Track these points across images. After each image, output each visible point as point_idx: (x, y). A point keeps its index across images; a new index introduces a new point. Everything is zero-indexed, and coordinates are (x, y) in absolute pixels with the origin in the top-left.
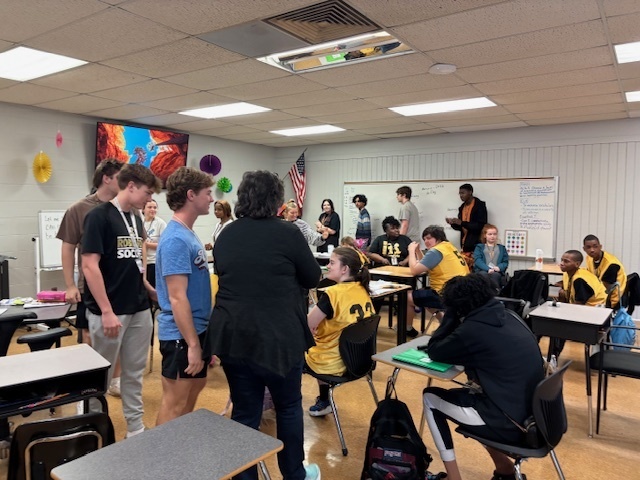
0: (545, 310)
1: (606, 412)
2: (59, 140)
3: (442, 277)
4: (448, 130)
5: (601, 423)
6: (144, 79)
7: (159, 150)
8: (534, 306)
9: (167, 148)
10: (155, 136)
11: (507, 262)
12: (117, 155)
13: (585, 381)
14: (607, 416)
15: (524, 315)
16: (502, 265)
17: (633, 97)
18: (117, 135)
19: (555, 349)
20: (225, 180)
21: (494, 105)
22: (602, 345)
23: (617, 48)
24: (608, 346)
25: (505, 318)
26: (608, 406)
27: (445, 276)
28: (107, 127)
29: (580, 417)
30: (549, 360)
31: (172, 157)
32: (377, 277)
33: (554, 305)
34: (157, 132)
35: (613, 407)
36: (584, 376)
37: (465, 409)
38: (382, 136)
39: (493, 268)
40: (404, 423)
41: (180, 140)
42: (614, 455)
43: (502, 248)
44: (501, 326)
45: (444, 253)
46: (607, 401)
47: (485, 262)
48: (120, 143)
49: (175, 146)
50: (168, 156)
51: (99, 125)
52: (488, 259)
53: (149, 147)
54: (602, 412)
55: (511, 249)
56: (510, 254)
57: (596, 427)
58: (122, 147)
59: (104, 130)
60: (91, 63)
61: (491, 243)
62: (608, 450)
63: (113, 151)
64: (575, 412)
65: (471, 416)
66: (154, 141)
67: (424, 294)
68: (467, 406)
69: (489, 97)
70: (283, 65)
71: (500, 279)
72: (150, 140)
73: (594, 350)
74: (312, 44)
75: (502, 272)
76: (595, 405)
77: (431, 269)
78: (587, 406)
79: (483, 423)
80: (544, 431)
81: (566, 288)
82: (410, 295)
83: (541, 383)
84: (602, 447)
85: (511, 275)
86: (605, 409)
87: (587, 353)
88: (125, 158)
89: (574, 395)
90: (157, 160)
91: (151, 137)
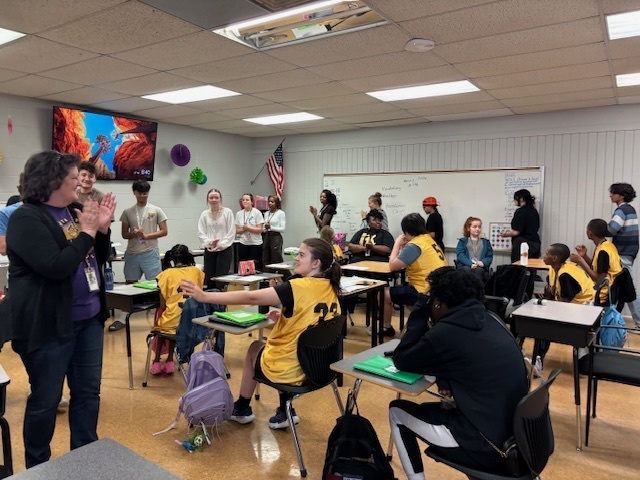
0: (530, 309)
1: (595, 420)
2: (10, 126)
3: (420, 273)
4: (430, 118)
5: (590, 433)
6: (93, 56)
7: (125, 139)
8: (517, 304)
9: (133, 137)
10: (119, 124)
11: (491, 256)
12: (76, 144)
13: (573, 384)
14: (597, 424)
15: (507, 315)
16: (485, 260)
17: (624, 80)
18: (77, 121)
19: (540, 350)
20: (198, 171)
21: (477, 89)
22: (591, 348)
23: (610, 19)
24: (598, 349)
25: (485, 320)
26: (597, 413)
27: (423, 272)
28: (65, 112)
29: (567, 425)
30: (534, 363)
31: (139, 147)
32: (349, 273)
33: (540, 303)
34: (122, 120)
35: (603, 414)
36: (571, 378)
37: (436, 427)
38: (363, 125)
39: (476, 263)
40: (365, 443)
41: (147, 127)
42: (605, 472)
43: (486, 242)
44: (478, 330)
45: (422, 247)
46: (597, 407)
47: (468, 257)
48: (80, 130)
49: (142, 134)
50: (134, 146)
51: (56, 110)
52: (471, 253)
53: (113, 135)
54: (591, 419)
55: (496, 243)
56: (494, 248)
57: (585, 437)
58: (82, 134)
59: (62, 116)
60: (29, 36)
61: (475, 236)
62: (599, 466)
63: (72, 139)
64: (562, 420)
65: (442, 436)
66: (118, 129)
67: (402, 291)
68: (438, 423)
69: (472, 80)
70: (245, 40)
71: (483, 275)
72: (114, 128)
73: (583, 352)
74: (272, 11)
75: (486, 268)
76: (584, 412)
77: (409, 264)
78: (575, 413)
79: (456, 445)
80: (527, 456)
81: (552, 284)
82: (387, 292)
83: (525, 399)
84: (592, 463)
85: (495, 270)
86: (594, 416)
87: (575, 356)
88: (86, 147)
89: (561, 402)
90: (123, 149)
91: (115, 125)
